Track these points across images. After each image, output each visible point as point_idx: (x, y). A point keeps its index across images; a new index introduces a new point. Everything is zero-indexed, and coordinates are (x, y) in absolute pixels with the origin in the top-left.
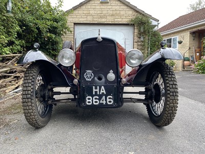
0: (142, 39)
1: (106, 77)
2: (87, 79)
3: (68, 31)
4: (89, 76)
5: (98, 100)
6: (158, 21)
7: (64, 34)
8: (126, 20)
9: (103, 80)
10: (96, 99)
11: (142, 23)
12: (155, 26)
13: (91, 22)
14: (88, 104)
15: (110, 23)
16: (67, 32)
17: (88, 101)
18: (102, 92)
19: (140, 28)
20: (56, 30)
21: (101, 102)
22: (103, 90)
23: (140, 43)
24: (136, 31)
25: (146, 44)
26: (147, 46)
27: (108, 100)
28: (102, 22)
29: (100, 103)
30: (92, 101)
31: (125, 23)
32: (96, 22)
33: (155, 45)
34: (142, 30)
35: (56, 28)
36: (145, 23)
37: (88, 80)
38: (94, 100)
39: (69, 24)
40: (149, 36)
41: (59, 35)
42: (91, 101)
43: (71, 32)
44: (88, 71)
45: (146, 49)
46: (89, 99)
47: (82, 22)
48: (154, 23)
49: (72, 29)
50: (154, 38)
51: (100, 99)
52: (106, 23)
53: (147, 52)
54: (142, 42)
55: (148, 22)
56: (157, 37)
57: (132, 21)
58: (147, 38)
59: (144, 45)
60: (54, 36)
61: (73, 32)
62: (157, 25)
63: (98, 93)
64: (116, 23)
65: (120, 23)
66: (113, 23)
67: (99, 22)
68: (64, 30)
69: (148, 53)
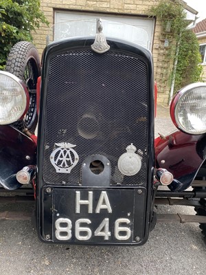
0: (166, 44)
1: (114, 165)
2: (59, 170)
3: (43, 21)
4: (64, 159)
5: (88, 230)
6: (197, 13)
7: (36, 28)
8: (144, 8)
9: (107, 171)
10: (83, 225)
11: (169, 15)
12: (191, 21)
13: (83, 9)
14: (60, 238)
15: (116, 11)
16: (41, 24)
17: (59, 229)
18: (100, 206)
19: (166, 24)
20: (19, 18)
21: (98, 233)
22: (104, 203)
23: (162, 51)
24: (158, 29)
25: (172, 53)
26: (173, 56)
27: (118, 229)
28: (101, 10)
29: (93, 237)
30: (73, 230)
31: (140, 13)
32: (92, 9)
33: (186, 56)
34: (168, 28)
35: (20, 14)
36: (174, 16)
37: (63, 171)
38: (79, 229)
39: (45, 9)
40: (178, 40)
41: (25, 29)
42: (68, 230)
43: (48, 23)
44: (62, 145)
45: (171, 62)
46: (64, 225)
47: (67, 7)
48: (190, 16)
49: (49, 19)
50: (186, 44)
51: (94, 227)
52: (108, 10)
53: (171, 66)
54: (167, 49)
55: (180, 14)
56: (190, 42)
57: (153, 10)
58: (175, 42)
59: (168, 55)
60: (14, 29)
61: (51, 25)
62: (194, 21)
63: (90, 211)
64: (126, 12)
65: (133, 12)
66: (121, 12)
67: (97, 10)
68: (35, 20)
69: (173, 69)
